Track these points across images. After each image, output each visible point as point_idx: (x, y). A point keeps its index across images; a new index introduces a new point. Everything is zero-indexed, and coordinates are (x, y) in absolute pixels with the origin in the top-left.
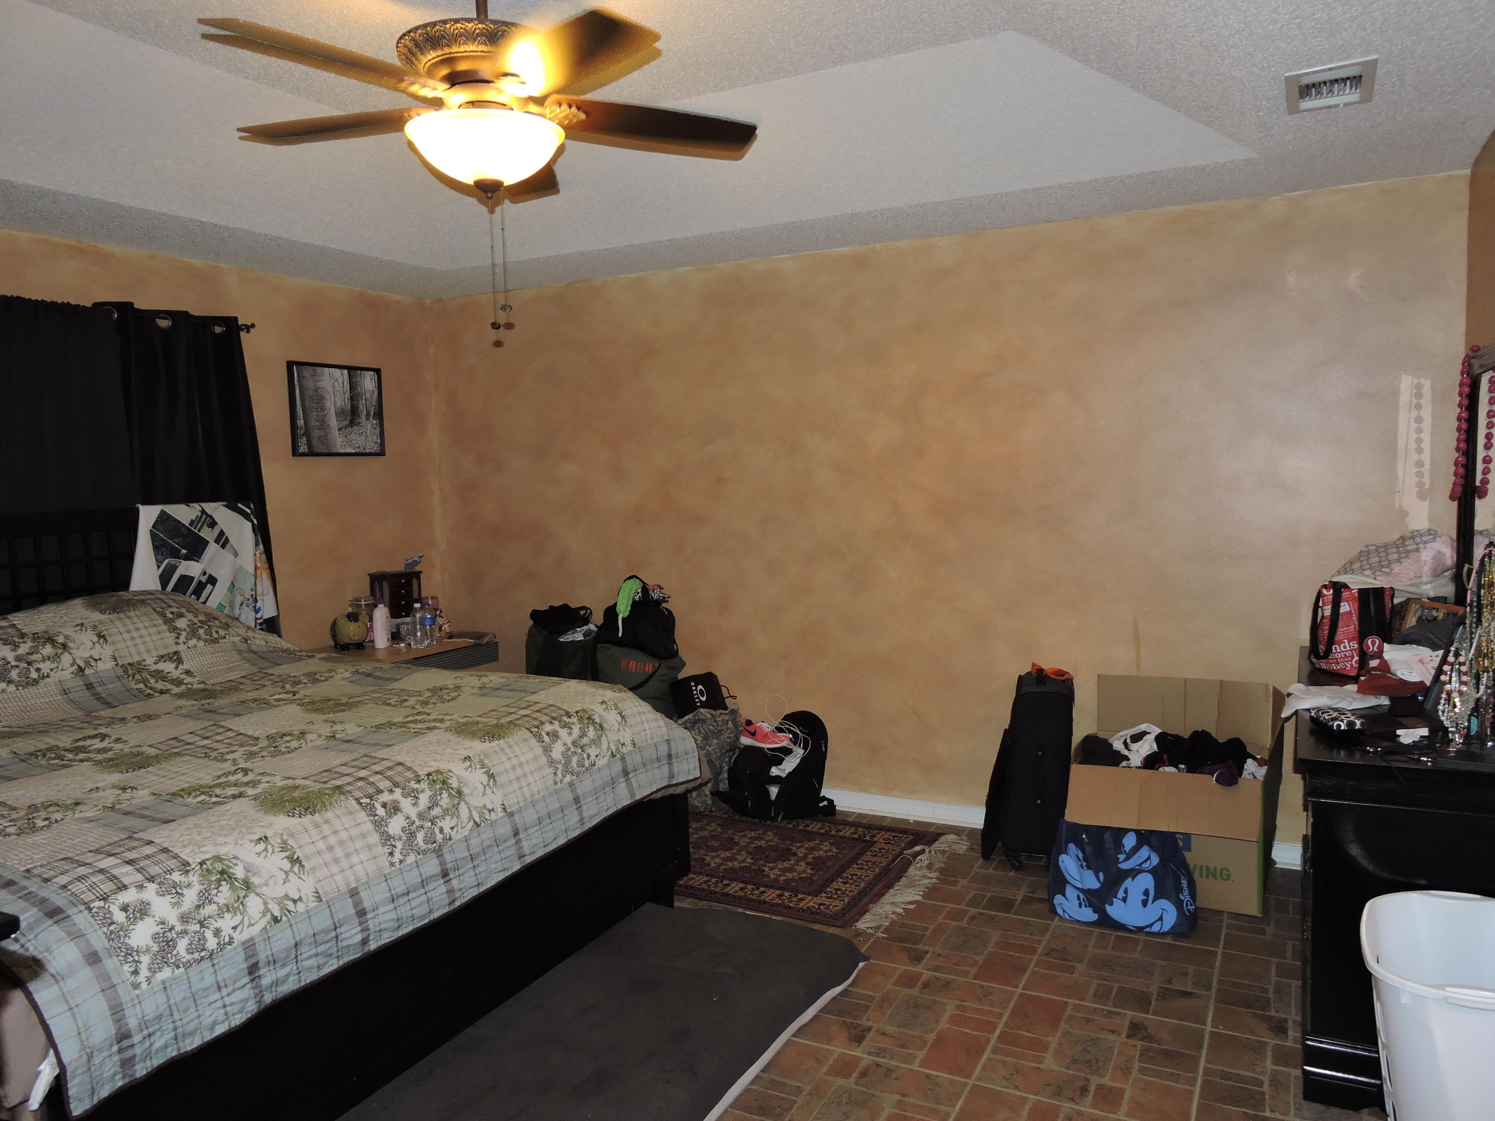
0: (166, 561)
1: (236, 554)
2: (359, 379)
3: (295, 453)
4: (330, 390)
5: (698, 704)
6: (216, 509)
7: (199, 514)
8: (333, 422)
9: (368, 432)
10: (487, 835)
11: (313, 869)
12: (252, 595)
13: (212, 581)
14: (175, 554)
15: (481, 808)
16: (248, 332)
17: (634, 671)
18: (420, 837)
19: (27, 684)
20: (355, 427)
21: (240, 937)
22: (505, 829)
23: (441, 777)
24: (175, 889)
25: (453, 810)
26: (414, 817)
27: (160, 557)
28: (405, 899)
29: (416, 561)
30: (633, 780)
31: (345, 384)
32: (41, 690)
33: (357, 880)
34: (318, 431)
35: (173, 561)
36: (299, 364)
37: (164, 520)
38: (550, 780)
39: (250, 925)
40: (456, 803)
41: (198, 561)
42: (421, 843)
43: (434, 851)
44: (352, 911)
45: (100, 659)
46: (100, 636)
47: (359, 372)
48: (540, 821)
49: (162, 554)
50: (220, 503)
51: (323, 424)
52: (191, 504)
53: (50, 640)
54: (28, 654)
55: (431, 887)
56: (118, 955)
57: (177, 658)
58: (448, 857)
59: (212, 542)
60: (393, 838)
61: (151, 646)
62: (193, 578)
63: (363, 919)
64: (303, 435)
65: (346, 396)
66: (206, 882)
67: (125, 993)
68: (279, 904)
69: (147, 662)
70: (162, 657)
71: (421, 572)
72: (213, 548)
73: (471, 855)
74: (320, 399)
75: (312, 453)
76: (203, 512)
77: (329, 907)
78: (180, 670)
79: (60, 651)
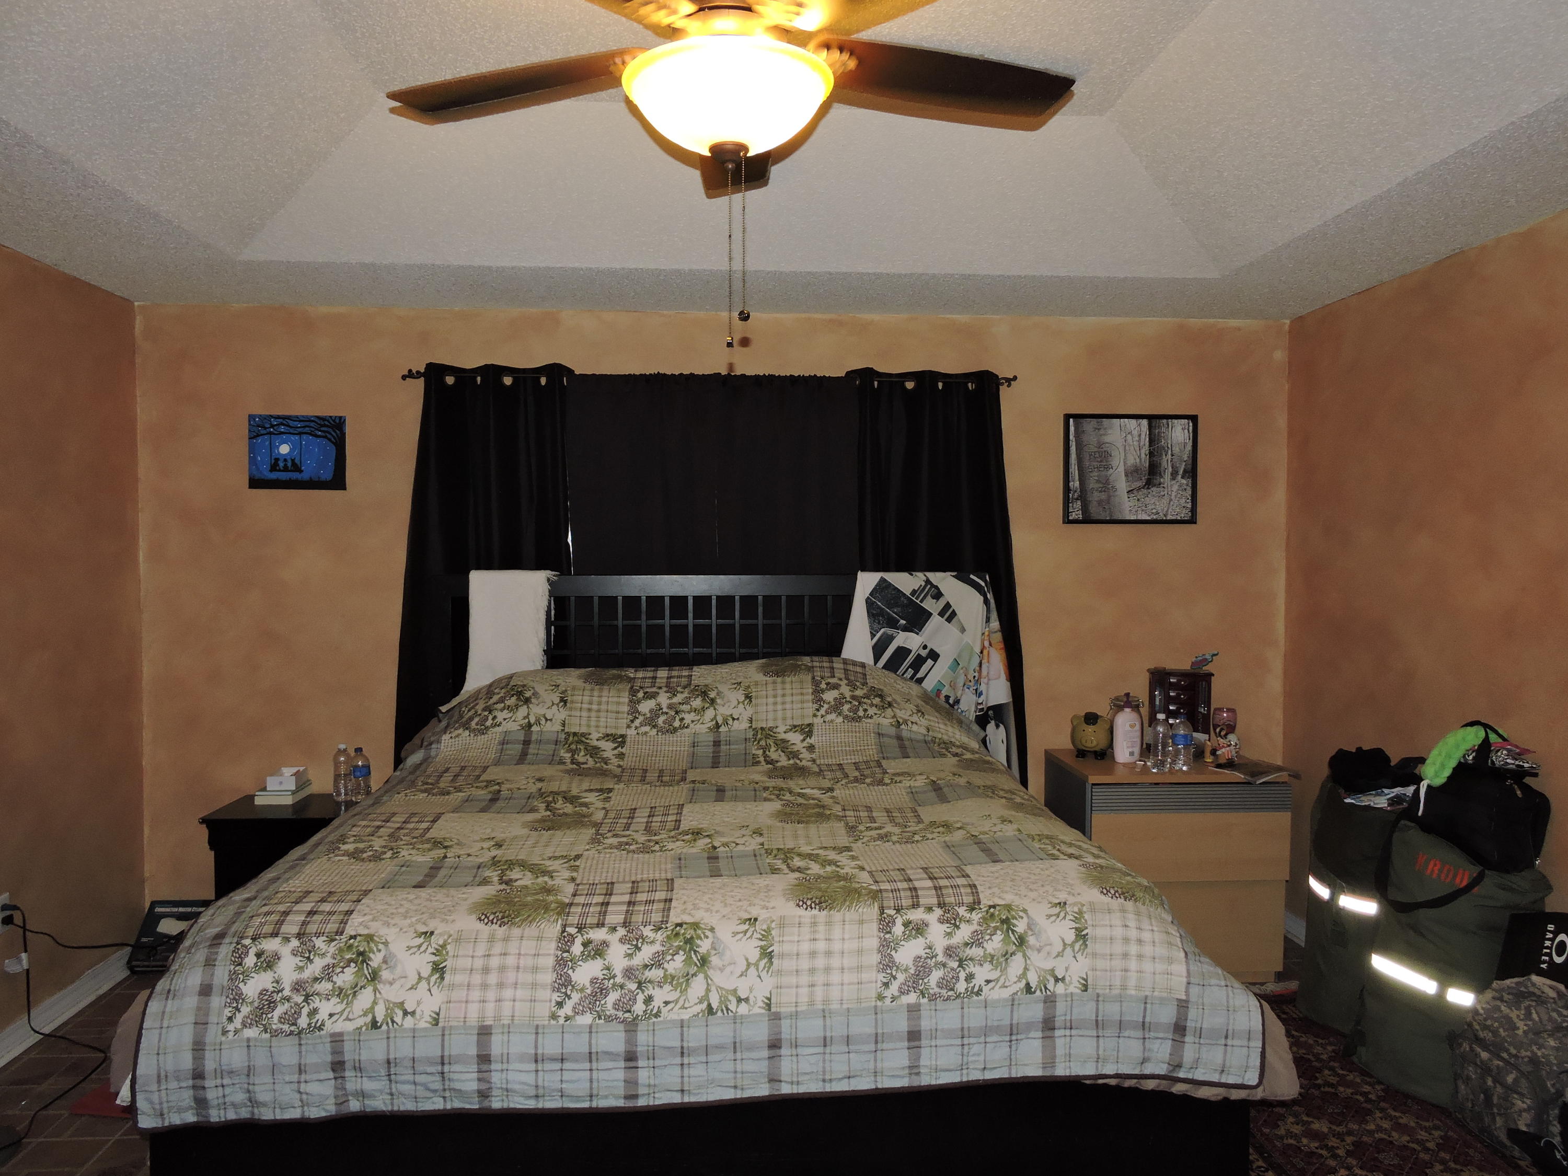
0: (883, 630)
1: (963, 630)
2: (1163, 429)
3: (1067, 521)
4: (1120, 444)
5: (1544, 966)
6: (944, 579)
7: (923, 584)
8: (1121, 484)
9: (1174, 494)
10: (720, 1031)
11: (452, 987)
12: (974, 677)
13: (934, 656)
14: (893, 624)
15: (727, 991)
16: (1009, 386)
17: (1434, 876)
18: (613, 997)
19: (667, 731)
20: (1154, 489)
21: (331, 1027)
22: (760, 1033)
23: (690, 933)
24: (310, 953)
25: (681, 980)
26: (618, 970)
27: (876, 626)
28: (558, 1066)
29: (1206, 659)
30: (1059, 1043)
31: (1143, 436)
32: (675, 739)
33: (498, 1018)
34: (1099, 494)
35: (890, 631)
36: (1076, 417)
37: (883, 586)
38: (872, 991)
39: (348, 1019)
40: (692, 972)
41: (918, 634)
42: (610, 1006)
43: (623, 1022)
44: (473, 1051)
45: (738, 719)
46: (748, 697)
47: (1165, 421)
48: (825, 1042)
49: (879, 623)
50: (949, 573)
51: (1106, 486)
52: (914, 573)
53: (704, 694)
54: (680, 703)
55: (602, 1065)
56: (227, 997)
57: (807, 730)
58: (643, 1038)
59: (935, 614)
60: (573, 986)
61: (789, 714)
62: (910, 651)
63: (485, 1067)
64: (1077, 499)
65: (1143, 451)
66: (339, 958)
67: (212, 1035)
68: (387, 1009)
69: (778, 730)
70: (795, 726)
71: (1213, 675)
72: (936, 621)
73: (682, 1047)
74: (1103, 457)
75: (1087, 520)
76: (928, 582)
77: (443, 1035)
78: (805, 744)
79: (707, 705)
